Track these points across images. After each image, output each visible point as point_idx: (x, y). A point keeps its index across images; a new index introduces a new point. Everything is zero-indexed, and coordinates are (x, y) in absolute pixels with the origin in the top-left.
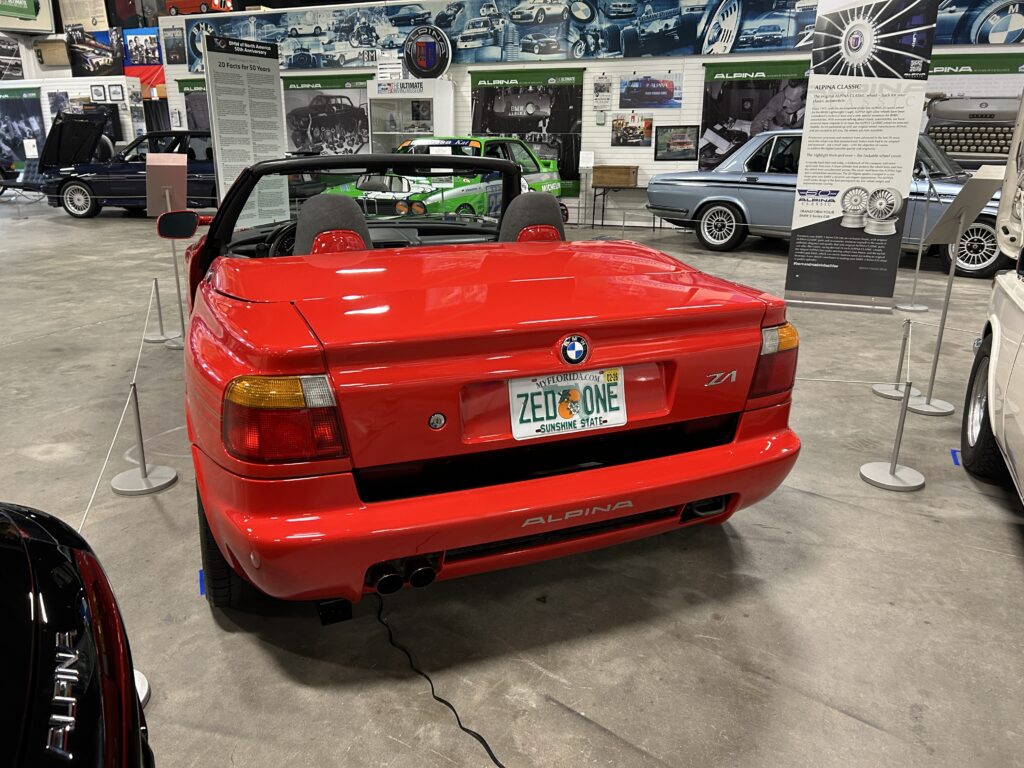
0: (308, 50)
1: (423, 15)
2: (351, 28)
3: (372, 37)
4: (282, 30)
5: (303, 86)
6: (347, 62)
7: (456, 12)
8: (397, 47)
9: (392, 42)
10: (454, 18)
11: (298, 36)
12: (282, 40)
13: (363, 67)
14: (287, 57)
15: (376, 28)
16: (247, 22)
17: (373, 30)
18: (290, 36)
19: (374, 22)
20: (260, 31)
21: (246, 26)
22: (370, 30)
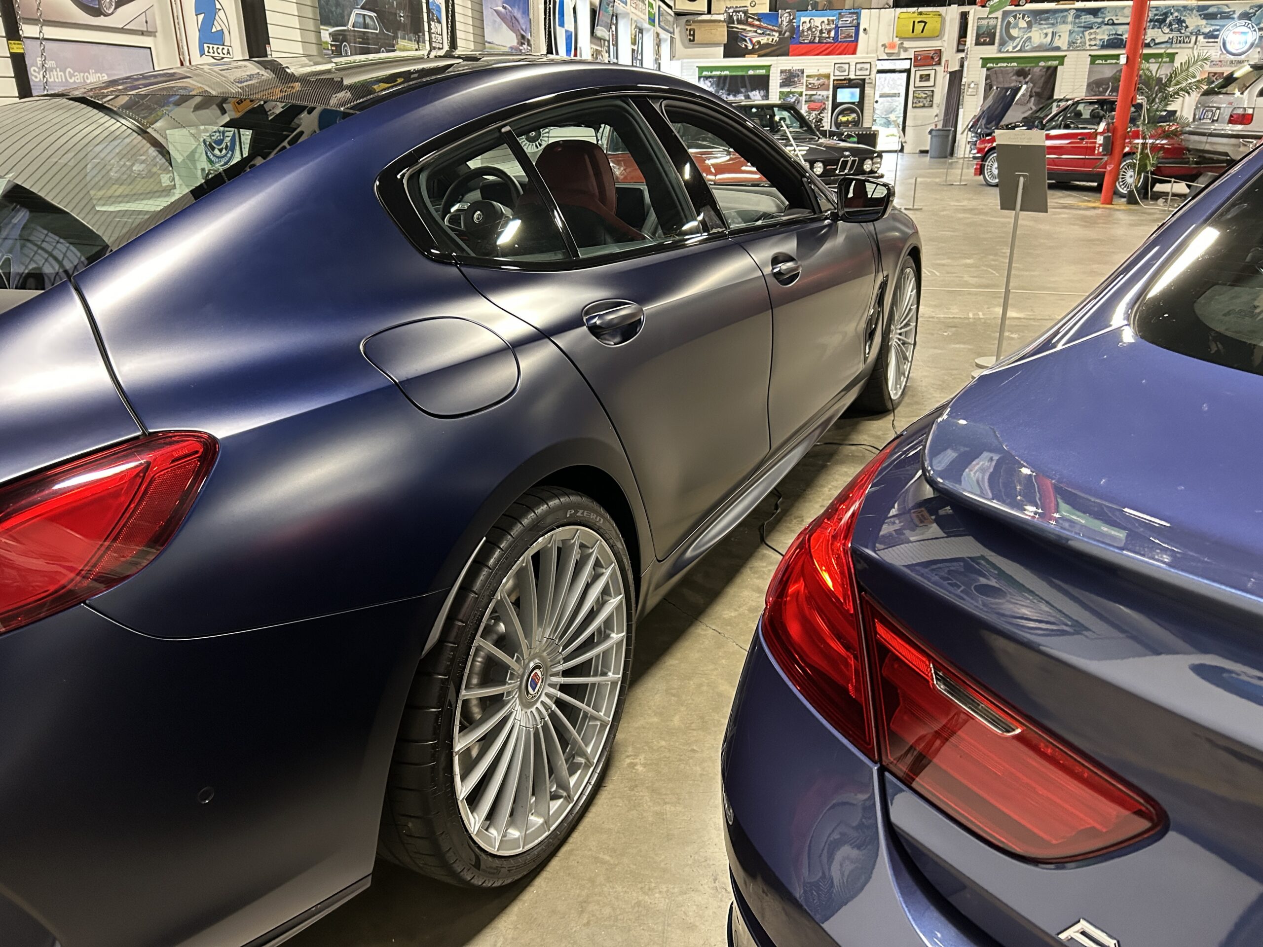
0: (1121, 35)
1: (1229, 12)
2: (1164, 20)
3: (1182, 26)
4: (1099, 20)
5: (1108, 62)
6: (1156, 44)
7: (1257, 11)
8: (1203, 34)
9: (1199, 31)
10: (1255, 15)
11: (1113, 24)
12: (1098, 28)
13: (1171, 47)
14: (1101, 40)
15: (1187, 21)
16: (1065, 14)
17: (1184, 21)
18: (1106, 24)
19: (1185, 16)
20: (1077, 21)
21: (1066, 17)
22: (1180, 22)
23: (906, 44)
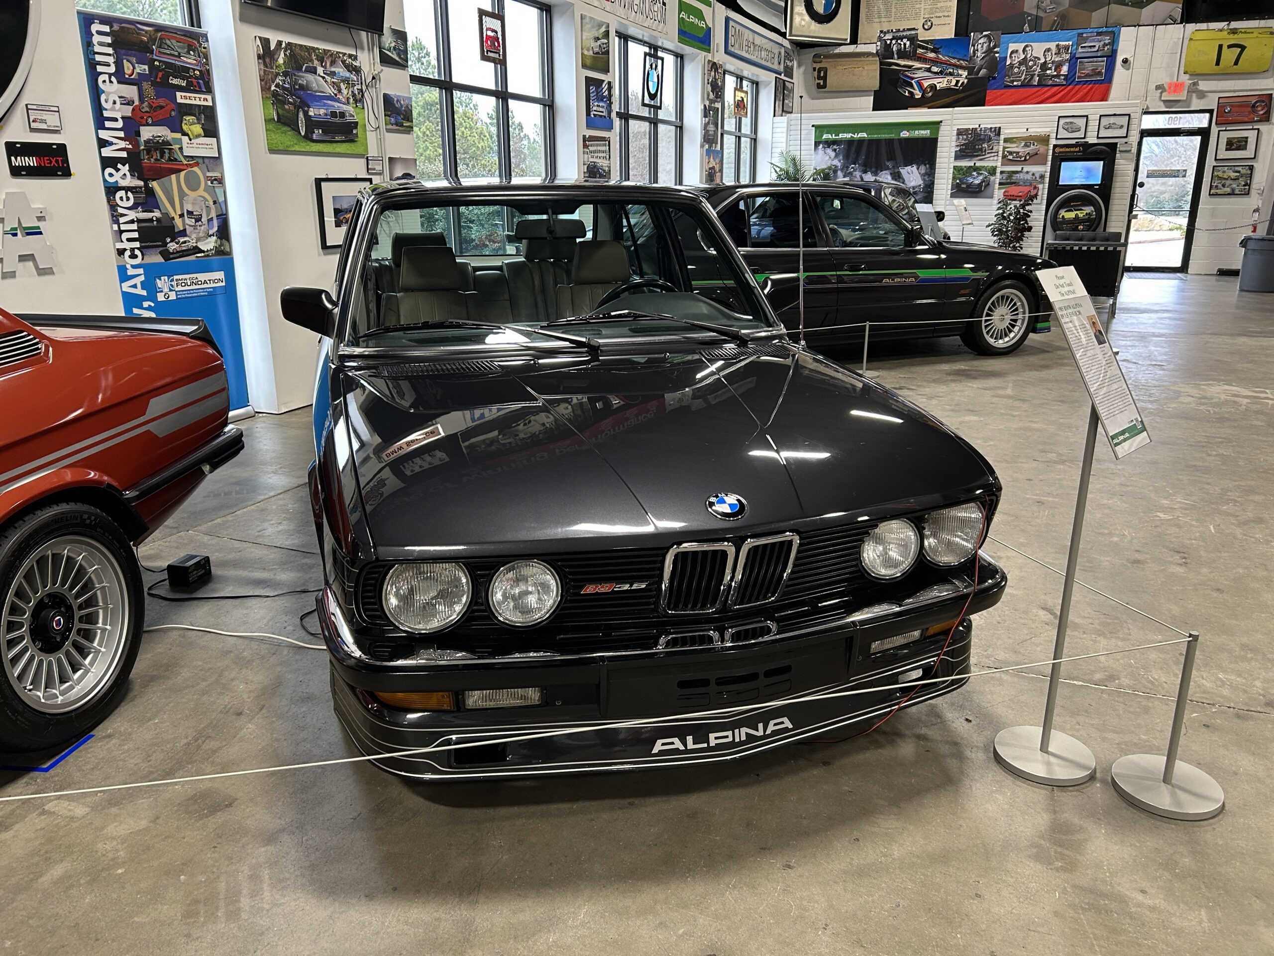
23: (1203, 85)
